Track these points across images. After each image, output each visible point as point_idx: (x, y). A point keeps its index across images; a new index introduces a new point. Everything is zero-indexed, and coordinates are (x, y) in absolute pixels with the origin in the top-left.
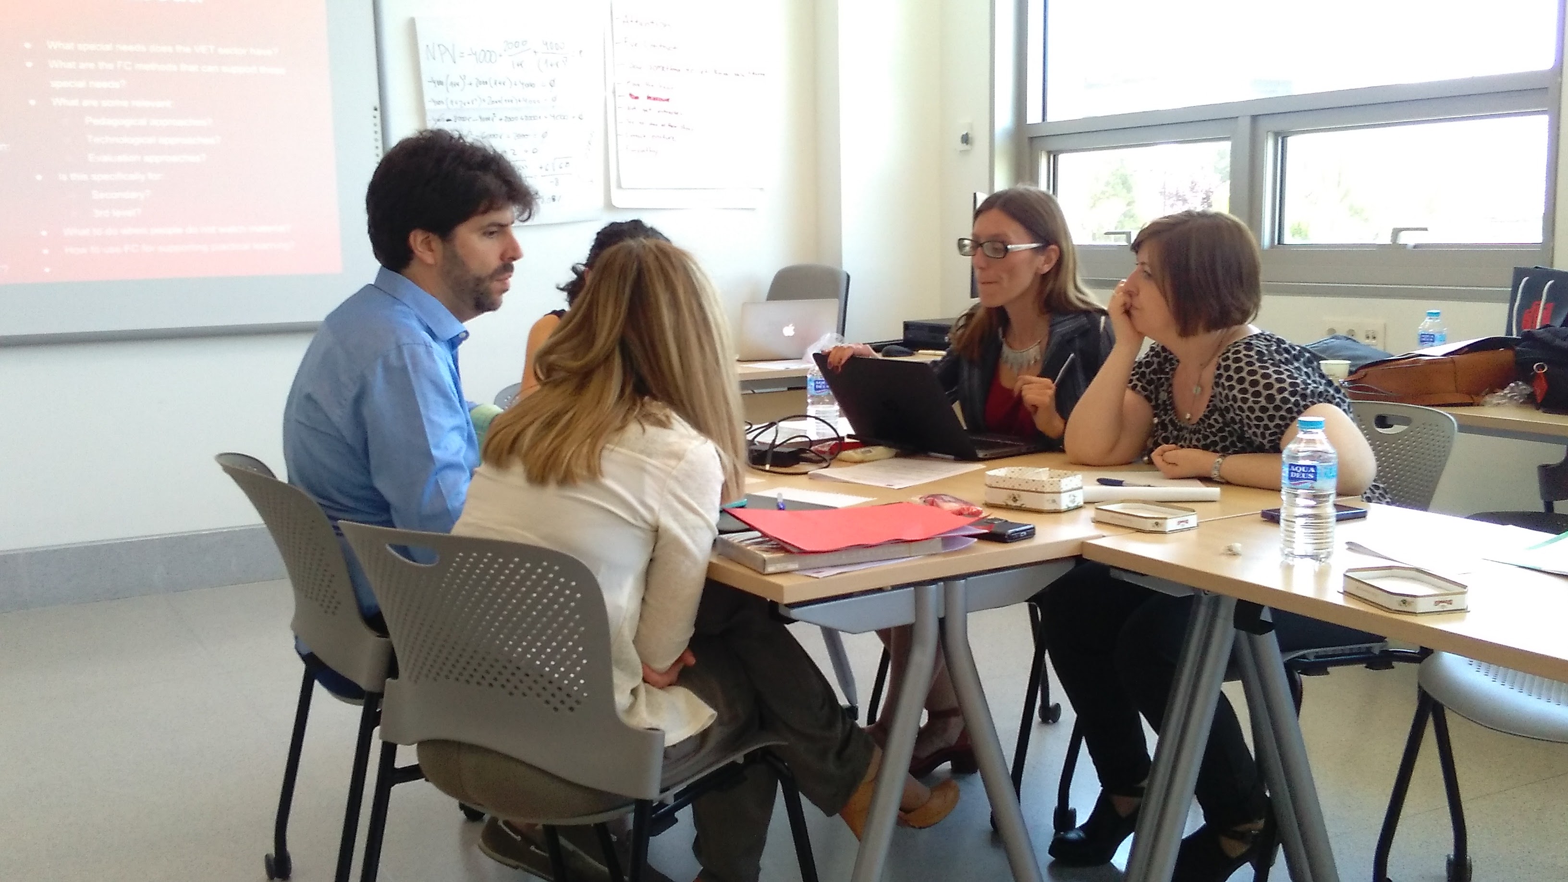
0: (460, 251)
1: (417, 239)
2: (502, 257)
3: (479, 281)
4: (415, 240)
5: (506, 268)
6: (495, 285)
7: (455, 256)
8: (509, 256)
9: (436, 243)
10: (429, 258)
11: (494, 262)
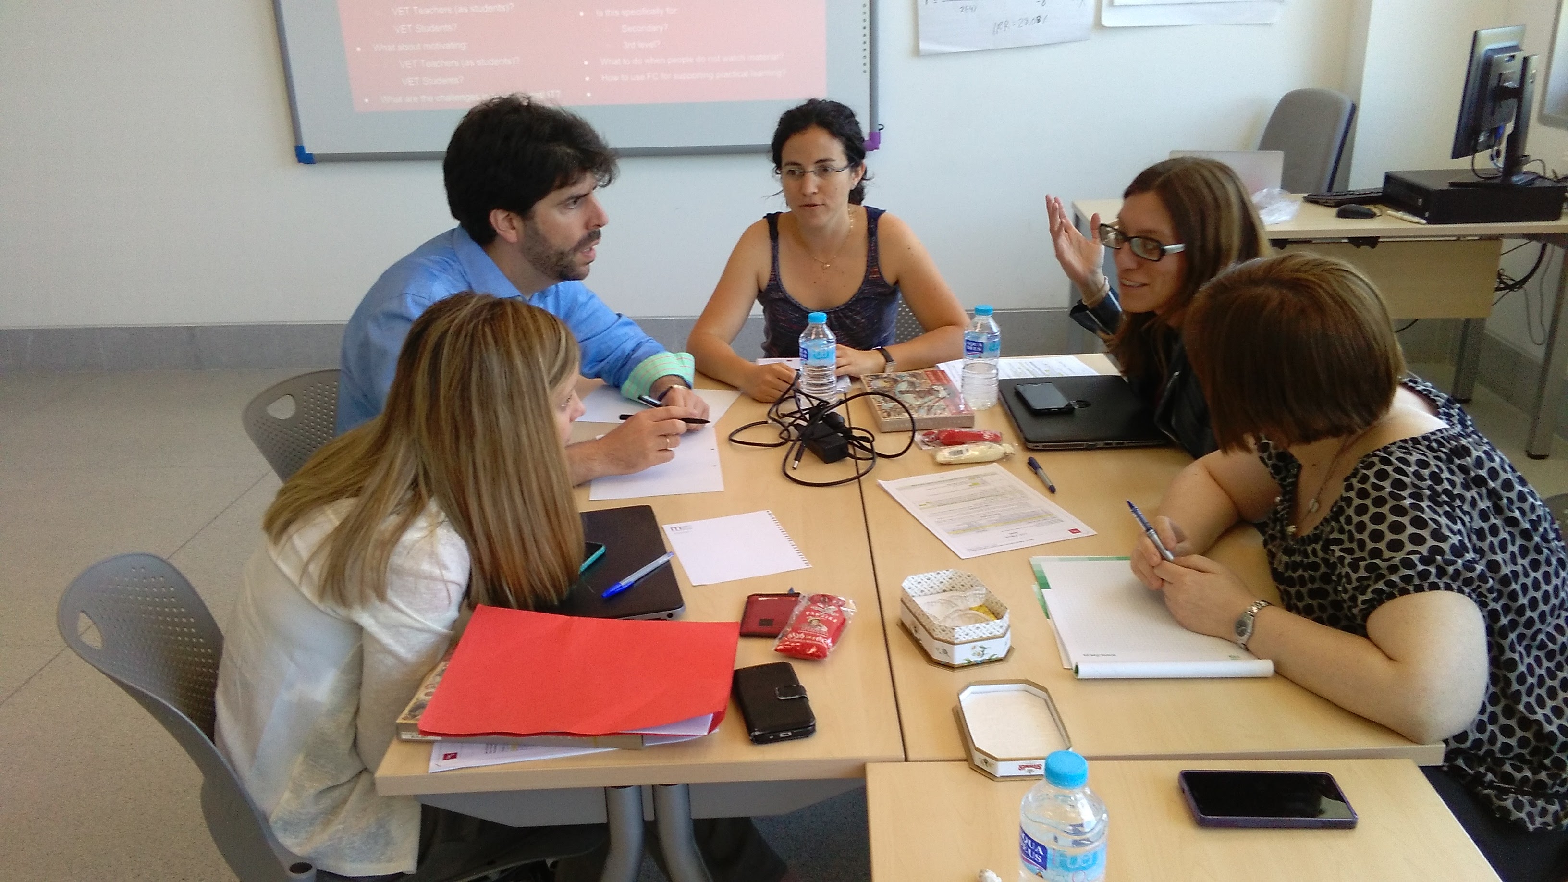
0: (541, 227)
1: (499, 219)
2: (587, 226)
3: (562, 255)
4: (496, 220)
5: (593, 235)
6: (579, 257)
7: (536, 232)
8: (592, 225)
9: (516, 222)
10: (512, 236)
11: (579, 233)
